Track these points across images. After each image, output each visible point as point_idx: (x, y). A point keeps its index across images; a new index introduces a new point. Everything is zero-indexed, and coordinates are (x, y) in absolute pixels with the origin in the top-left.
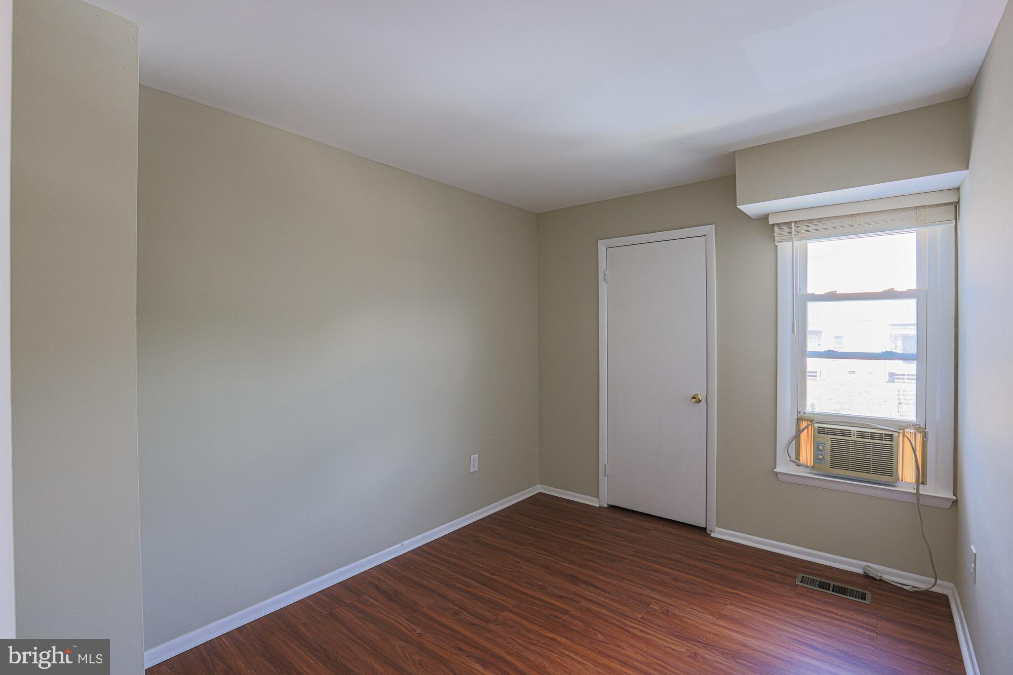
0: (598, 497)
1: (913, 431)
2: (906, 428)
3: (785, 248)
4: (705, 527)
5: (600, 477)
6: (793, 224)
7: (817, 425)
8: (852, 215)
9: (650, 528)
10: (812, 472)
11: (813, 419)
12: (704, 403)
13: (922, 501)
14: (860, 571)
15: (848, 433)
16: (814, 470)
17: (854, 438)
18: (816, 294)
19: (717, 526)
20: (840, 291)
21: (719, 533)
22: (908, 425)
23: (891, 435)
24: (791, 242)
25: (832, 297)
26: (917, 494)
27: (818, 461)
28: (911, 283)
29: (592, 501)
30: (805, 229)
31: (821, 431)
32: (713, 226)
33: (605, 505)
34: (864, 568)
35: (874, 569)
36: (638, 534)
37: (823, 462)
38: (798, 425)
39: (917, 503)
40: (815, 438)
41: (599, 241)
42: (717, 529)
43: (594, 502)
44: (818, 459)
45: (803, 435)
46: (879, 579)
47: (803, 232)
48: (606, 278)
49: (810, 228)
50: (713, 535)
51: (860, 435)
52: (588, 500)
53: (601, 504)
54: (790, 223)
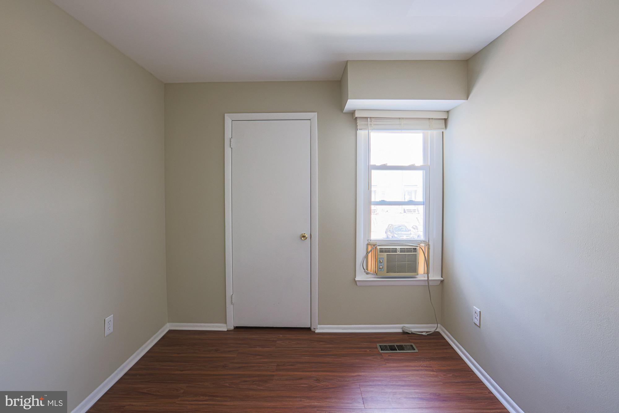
0: (226, 323)
1: (423, 245)
2: (421, 244)
3: (361, 133)
4: (309, 326)
5: (227, 306)
6: (369, 119)
7: (378, 247)
8: (400, 118)
9: (275, 339)
10: (376, 277)
11: (375, 244)
12: (309, 239)
13: (431, 283)
14: (400, 331)
15: (395, 250)
16: (377, 275)
17: (398, 253)
18: (376, 165)
19: (319, 324)
20: (389, 164)
21: (321, 329)
22: (422, 242)
23: (415, 249)
24: (368, 131)
25: (384, 167)
26: (428, 280)
27: (380, 270)
28: (419, 162)
29: (220, 327)
30: (375, 123)
31: (382, 251)
32: (316, 113)
33: (232, 328)
34: (402, 328)
35: (407, 327)
36: (269, 348)
37: (382, 270)
38: (367, 248)
39: (427, 285)
40: (378, 256)
41: (226, 114)
42: (319, 326)
43: (222, 327)
44: (380, 268)
45: (370, 255)
46: (410, 333)
47: (374, 125)
48: (231, 145)
49: (378, 123)
50: (317, 331)
51: (402, 250)
52: (217, 326)
53: (228, 328)
54: (367, 118)
